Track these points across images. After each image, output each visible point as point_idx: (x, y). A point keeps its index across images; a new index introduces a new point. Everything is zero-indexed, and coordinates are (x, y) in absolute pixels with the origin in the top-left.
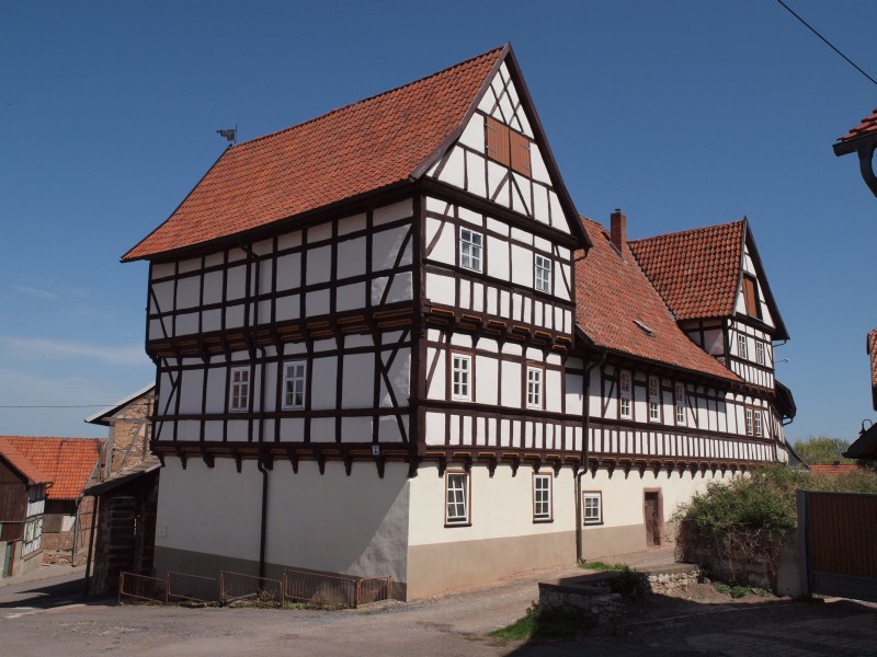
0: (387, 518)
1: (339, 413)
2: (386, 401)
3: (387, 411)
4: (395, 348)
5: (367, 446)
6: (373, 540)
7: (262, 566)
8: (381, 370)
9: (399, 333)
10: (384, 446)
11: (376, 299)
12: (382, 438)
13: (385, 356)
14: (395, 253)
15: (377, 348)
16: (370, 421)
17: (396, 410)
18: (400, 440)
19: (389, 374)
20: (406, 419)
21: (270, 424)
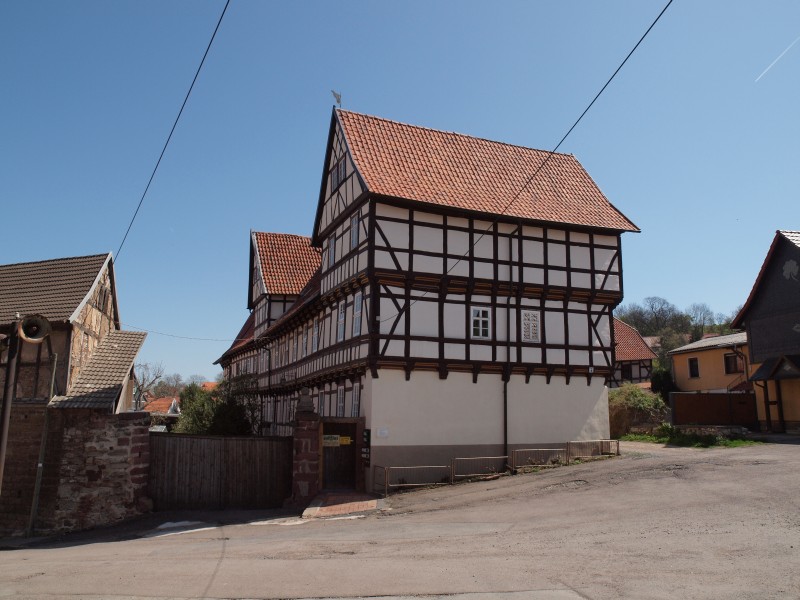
0: (596, 408)
1: (567, 347)
2: (596, 343)
3: (597, 349)
4: (600, 314)
5: (586, 367)
6: (588, 421)
7: (505, 448)
8: (592, 325)
9: (602, 307)
10: (597, 368)
11: (598, 285)
12: (595, 363)
13: (594, 318)
14: (608, 263)
15: (589, 313)
16: (587, 353)
17: (602, 348)
18: (606, 365)
19: (597, 328)
20: (609, 354)
21: (513, 350)
